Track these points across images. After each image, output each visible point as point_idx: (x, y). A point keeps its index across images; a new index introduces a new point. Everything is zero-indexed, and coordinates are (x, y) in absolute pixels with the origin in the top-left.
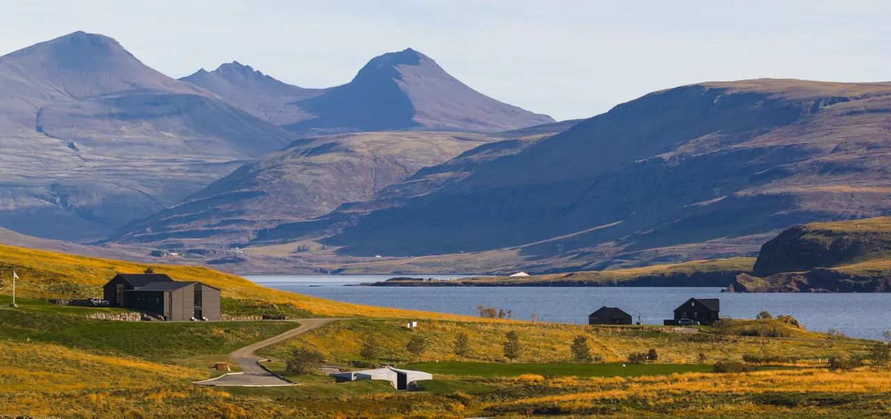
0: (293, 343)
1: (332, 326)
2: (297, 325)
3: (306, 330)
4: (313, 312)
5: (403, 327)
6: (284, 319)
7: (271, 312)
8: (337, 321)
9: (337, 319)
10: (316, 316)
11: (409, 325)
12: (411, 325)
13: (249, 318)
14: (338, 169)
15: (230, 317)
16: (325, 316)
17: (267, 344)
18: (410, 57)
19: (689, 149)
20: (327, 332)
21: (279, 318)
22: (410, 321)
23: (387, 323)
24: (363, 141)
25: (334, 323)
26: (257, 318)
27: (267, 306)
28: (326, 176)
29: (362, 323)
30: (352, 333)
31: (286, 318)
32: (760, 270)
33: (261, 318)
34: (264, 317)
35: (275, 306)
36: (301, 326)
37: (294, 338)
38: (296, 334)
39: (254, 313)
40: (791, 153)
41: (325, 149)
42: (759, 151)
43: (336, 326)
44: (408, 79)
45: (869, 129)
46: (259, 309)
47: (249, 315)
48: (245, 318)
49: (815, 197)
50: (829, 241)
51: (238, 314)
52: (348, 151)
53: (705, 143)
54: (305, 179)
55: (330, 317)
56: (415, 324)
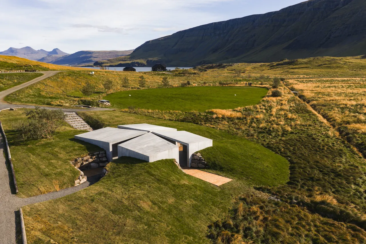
0: (39, 86)
1: (60, 75)
2: (42, 74)
3: (46, 77)
4: (50, 68)
5: (89, 74)
6: (36, 71)
7: (29, 69)
8: (62, 72)
9: (61, 71)
10: (51, 70)
11: (91, 73)
12: (92, 73)
13: (17, 71)
14: (52, 58)
15: (6, 71)
16: (55, 70)
17: (21, 88)
18: (57, 49)
19: (82, 56)
20: (58, 78)
21: (33, 71)
22: (92, 72)
23: (82, 72)
24: (54, 55)
25: (60, 73)
26: (22, 71)
27: (27, 66)
28: (51, 58)
29: (73, 73)
30: (70, 78)
31: (37, 71)
32: (94, 65)
33: (24, 71)
34: (26, 71)
35: (31, 65)
36: (44, 75)
37: (39, 83)
38: (39, 80)
39: (20, 69)
40: (91, 56)
41: (50, 56)
42: (88, 56)
43: (62, 74)
44: (57, 51)
45: (97, 54)
46: (24, 67)
47: (18, 70)
48: (15, 71)
49: (94, 60)
50: (101, 63)
51: (11, 70)
52: (52, 56)
53: (84, 55)
54: (49, 58)
55: (57, 70)
56: (93, 73)
